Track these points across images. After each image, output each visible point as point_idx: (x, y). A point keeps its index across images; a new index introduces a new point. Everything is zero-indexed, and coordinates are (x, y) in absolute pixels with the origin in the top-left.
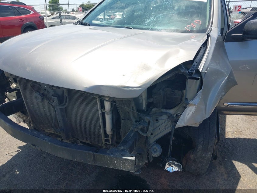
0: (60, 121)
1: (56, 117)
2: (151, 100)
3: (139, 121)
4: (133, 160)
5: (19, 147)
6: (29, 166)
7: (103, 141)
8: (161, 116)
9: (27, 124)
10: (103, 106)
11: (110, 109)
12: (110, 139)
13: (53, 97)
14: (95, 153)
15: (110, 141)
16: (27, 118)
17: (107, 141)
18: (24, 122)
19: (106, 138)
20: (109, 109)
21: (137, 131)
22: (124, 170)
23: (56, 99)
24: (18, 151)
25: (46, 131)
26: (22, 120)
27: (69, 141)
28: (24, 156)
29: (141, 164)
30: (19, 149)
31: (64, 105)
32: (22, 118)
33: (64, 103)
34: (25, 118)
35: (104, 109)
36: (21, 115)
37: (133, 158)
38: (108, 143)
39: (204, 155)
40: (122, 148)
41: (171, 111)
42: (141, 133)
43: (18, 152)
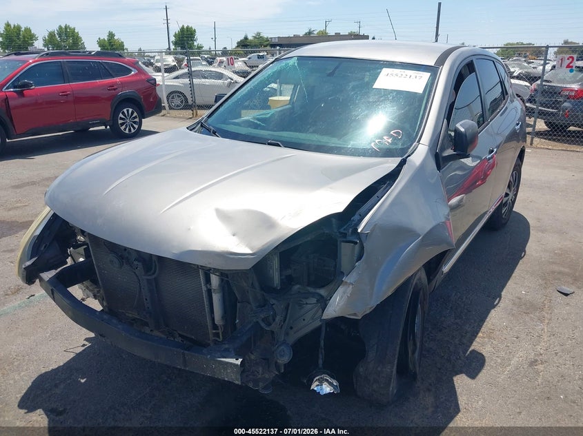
0: (146, 299)
1: (140, 291)
2: (289, 272)
3: (263, 306)
4: (237, 365)
5: (87, 340)
6: (98, 372)
7: (211, 336)
8: (306, 298)
9: (99, 300)
10: (208, 280)
11: (219, 285)
12: (221, 333)
13: (136, 263)
14: (186, 352)
15: (221, 336)
16: (98, 292)
17: (217, 335)
18: (95, 297)
19: (214, 331)
20: (217, 285)
21: (257, 322)
22: (226, 379)
23: (140, 264)
24: (84, 345)
25: (127, 314)
26: (92, 295)
27: (161, 332)
28: (92, 355)
29: (267, 376)
30: (86, 343)
31: (154, 274)
32: (90, 291)
33: (152, 271)
34: (96, 290)
35: (211, 284)
36: (91, 285)
37: (239, 362)
38: (217, 339)
39: (379, 369)
40: (227, 346)
41: (322, 292)
42: (263, 325)
43: (83, 348)
